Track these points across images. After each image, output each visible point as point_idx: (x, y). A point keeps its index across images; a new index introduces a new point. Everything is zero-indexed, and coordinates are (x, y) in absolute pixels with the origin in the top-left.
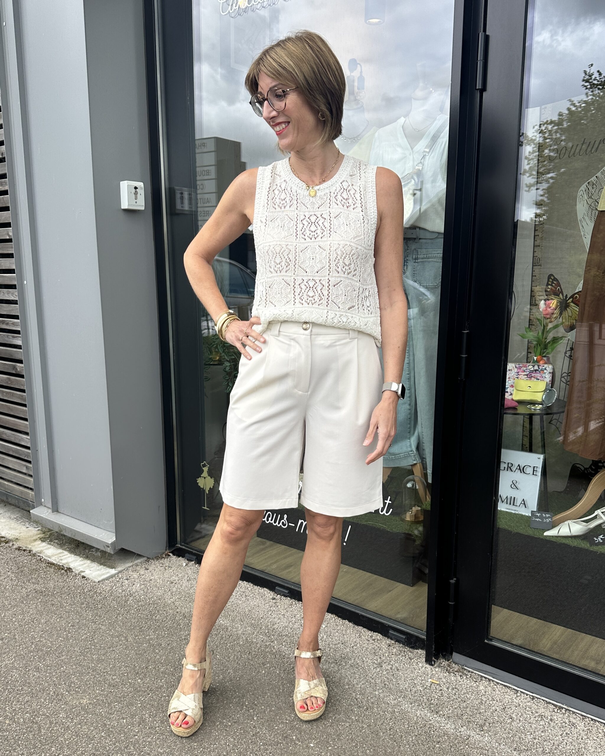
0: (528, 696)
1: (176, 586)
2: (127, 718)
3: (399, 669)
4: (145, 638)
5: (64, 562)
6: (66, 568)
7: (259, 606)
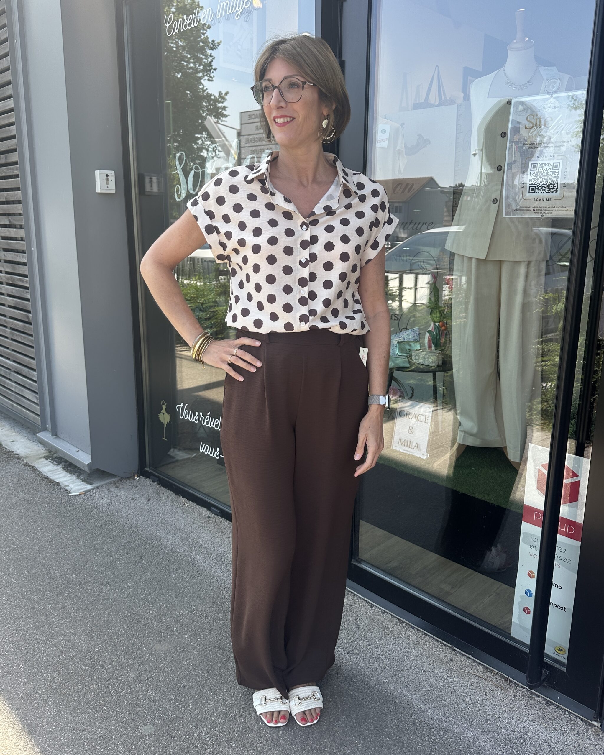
5: (56, 477)
6: (55, 483)
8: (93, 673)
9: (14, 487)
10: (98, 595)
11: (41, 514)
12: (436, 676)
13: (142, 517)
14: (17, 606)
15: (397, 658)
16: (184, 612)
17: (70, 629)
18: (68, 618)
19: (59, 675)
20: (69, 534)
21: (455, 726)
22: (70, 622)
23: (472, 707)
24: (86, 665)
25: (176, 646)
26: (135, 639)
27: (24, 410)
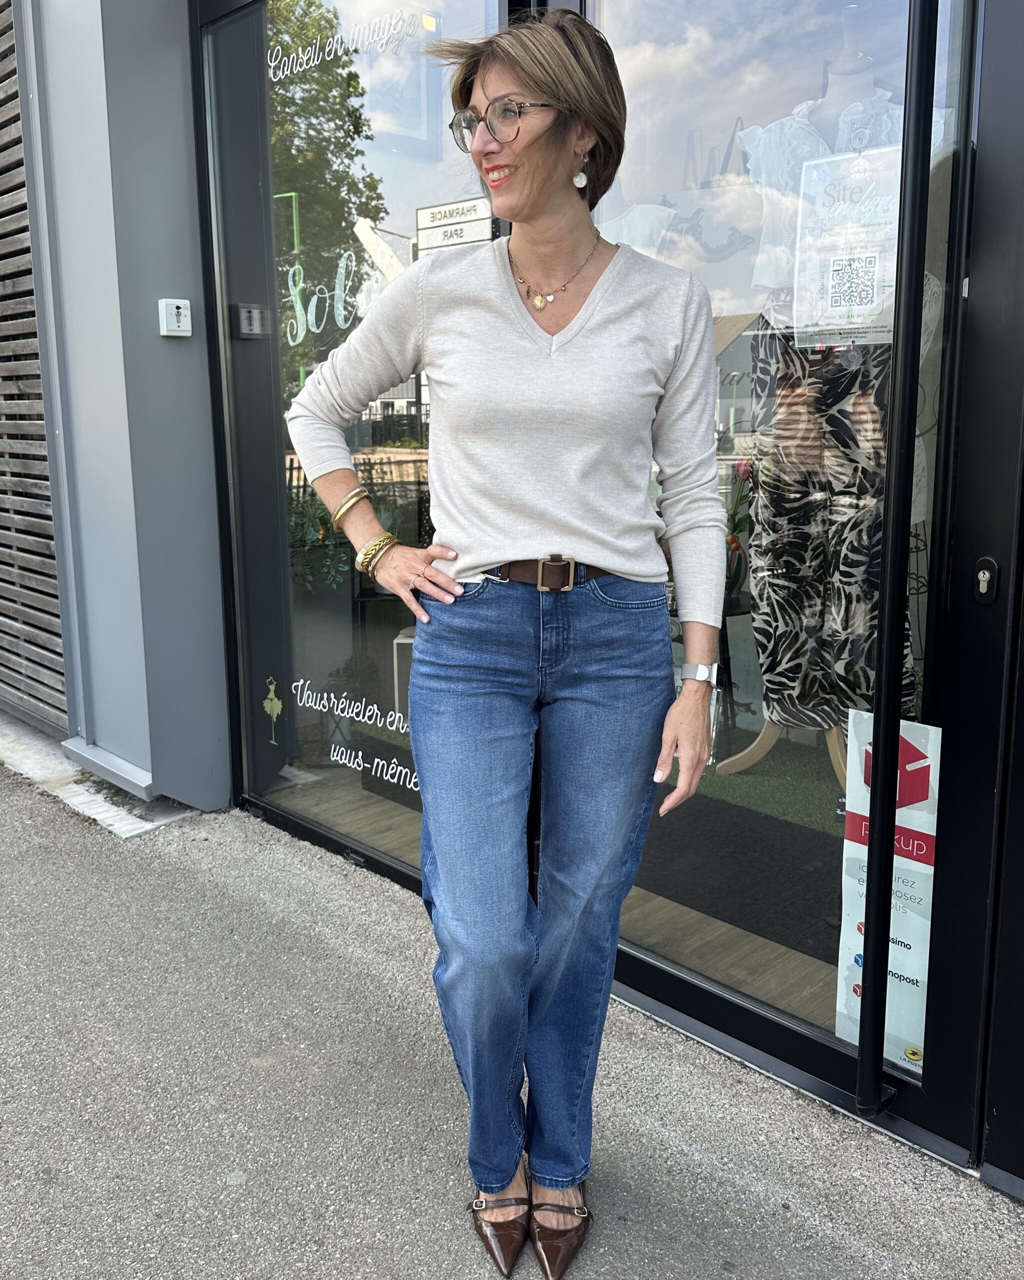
5: (93, 812)
6: (91, 820)
8: (149, 1099)
9: (23, 828)
10: (160, 987)
11: (68, 868)
13: (234, 871)
16: (299, 1011)
17: (113, 1035)
18: (111, 1020)
19: (94, 1101)
20: (113, 898)
24: (138, 1088)
25: (285, 1061)
27: (41, 705)
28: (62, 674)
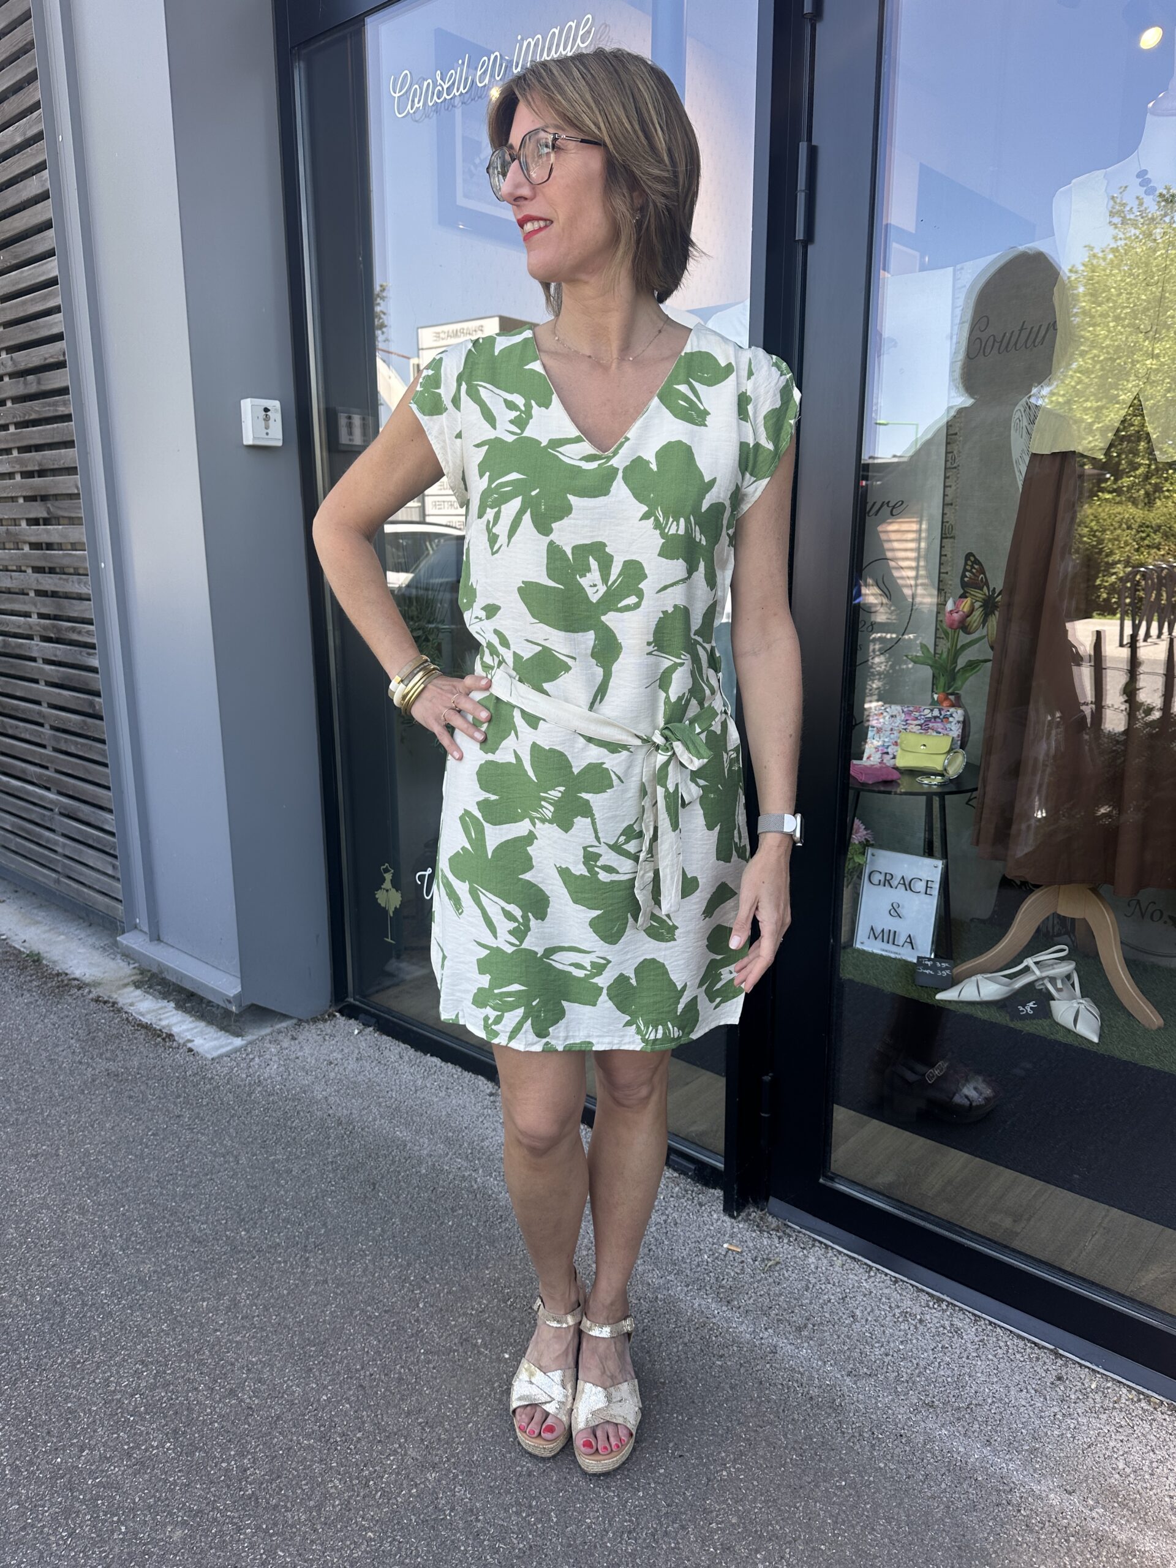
0: (888, 1278)
1: (337, 1069)
2: (209, 1298)
3: (678, 1221)
4: (267, 1158)
5: (164, 1023)
6: (164, 1035)
7: (465, 1107)
8: (328, 1454)
9: (82, 1048)
10: (303, 1273)
11: (149, 1102)
12: (1041, 1417)
13: (357, 1100)
14: (135, 1308)
15: (949, 1379)
16: (489, 1302)
17: (258, 1353)
18: (249, 1330)
19: (254, 1462)
20: (215, 1144)
21: (1114, 1527)
22: (253, 1337)
23: (1136, 1482)
24: (308, 1436)
25: (490, 1380)
26: (402, 1367)
27: (85, 890)
28: (115, 857)
